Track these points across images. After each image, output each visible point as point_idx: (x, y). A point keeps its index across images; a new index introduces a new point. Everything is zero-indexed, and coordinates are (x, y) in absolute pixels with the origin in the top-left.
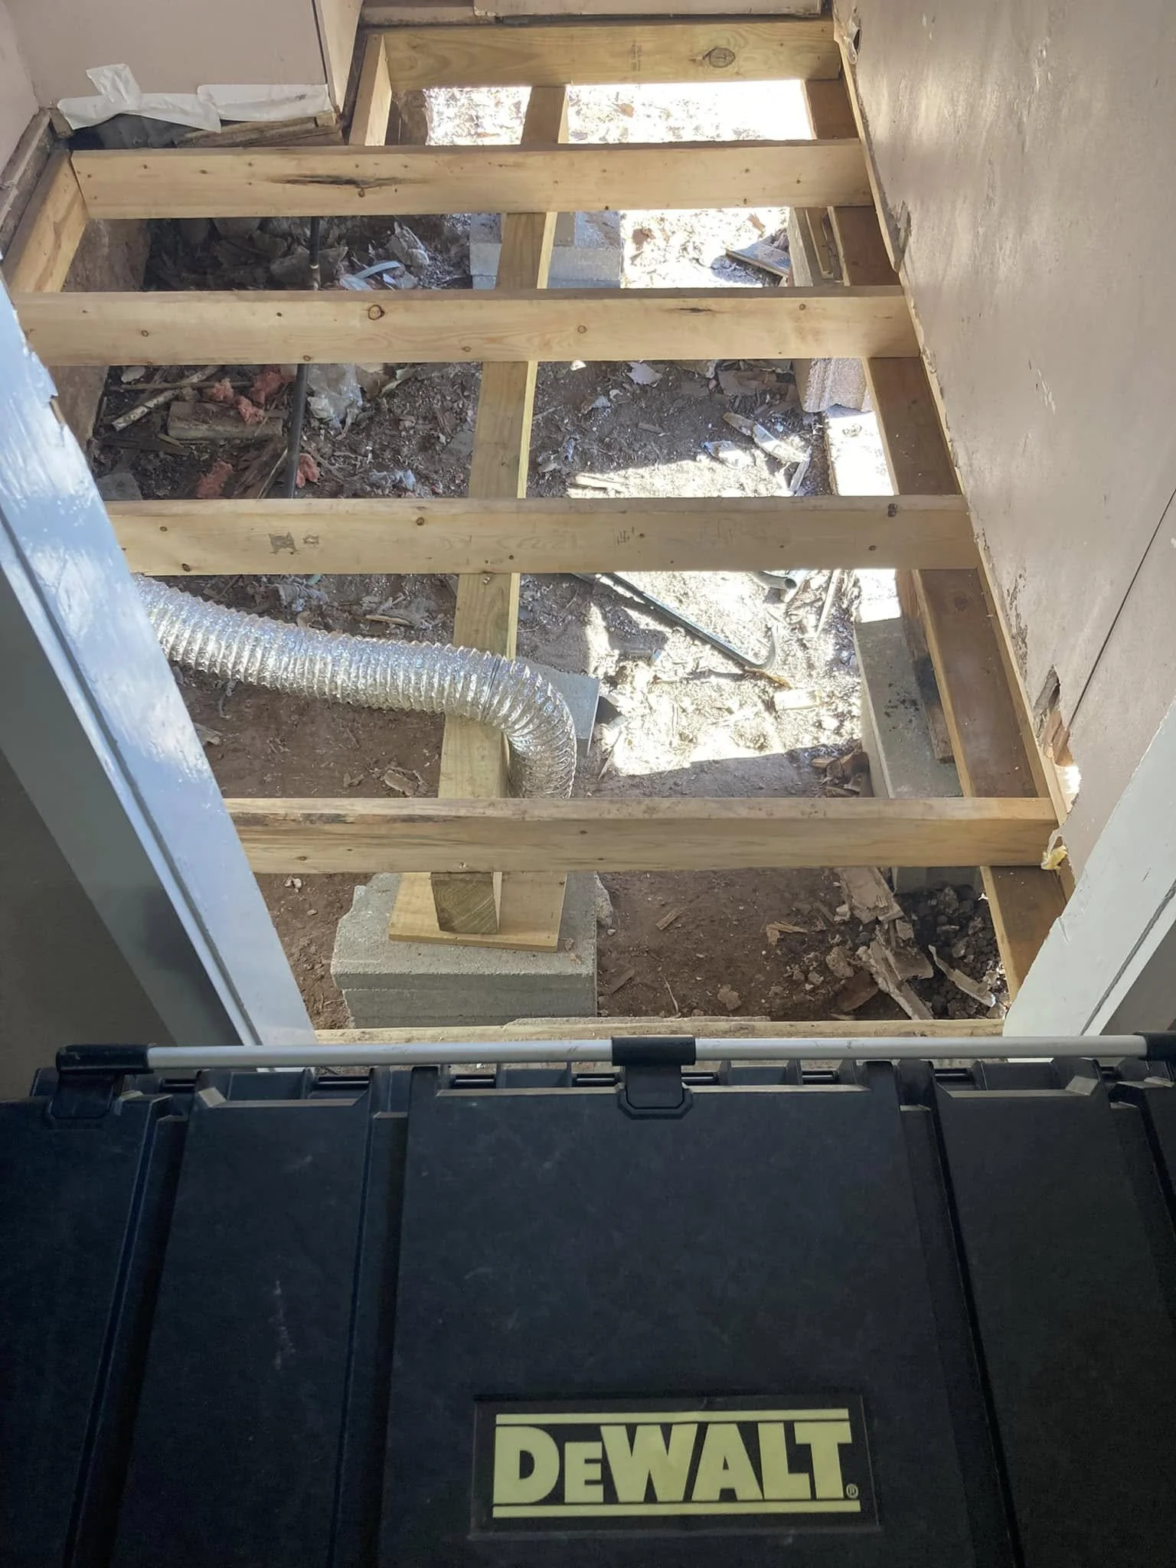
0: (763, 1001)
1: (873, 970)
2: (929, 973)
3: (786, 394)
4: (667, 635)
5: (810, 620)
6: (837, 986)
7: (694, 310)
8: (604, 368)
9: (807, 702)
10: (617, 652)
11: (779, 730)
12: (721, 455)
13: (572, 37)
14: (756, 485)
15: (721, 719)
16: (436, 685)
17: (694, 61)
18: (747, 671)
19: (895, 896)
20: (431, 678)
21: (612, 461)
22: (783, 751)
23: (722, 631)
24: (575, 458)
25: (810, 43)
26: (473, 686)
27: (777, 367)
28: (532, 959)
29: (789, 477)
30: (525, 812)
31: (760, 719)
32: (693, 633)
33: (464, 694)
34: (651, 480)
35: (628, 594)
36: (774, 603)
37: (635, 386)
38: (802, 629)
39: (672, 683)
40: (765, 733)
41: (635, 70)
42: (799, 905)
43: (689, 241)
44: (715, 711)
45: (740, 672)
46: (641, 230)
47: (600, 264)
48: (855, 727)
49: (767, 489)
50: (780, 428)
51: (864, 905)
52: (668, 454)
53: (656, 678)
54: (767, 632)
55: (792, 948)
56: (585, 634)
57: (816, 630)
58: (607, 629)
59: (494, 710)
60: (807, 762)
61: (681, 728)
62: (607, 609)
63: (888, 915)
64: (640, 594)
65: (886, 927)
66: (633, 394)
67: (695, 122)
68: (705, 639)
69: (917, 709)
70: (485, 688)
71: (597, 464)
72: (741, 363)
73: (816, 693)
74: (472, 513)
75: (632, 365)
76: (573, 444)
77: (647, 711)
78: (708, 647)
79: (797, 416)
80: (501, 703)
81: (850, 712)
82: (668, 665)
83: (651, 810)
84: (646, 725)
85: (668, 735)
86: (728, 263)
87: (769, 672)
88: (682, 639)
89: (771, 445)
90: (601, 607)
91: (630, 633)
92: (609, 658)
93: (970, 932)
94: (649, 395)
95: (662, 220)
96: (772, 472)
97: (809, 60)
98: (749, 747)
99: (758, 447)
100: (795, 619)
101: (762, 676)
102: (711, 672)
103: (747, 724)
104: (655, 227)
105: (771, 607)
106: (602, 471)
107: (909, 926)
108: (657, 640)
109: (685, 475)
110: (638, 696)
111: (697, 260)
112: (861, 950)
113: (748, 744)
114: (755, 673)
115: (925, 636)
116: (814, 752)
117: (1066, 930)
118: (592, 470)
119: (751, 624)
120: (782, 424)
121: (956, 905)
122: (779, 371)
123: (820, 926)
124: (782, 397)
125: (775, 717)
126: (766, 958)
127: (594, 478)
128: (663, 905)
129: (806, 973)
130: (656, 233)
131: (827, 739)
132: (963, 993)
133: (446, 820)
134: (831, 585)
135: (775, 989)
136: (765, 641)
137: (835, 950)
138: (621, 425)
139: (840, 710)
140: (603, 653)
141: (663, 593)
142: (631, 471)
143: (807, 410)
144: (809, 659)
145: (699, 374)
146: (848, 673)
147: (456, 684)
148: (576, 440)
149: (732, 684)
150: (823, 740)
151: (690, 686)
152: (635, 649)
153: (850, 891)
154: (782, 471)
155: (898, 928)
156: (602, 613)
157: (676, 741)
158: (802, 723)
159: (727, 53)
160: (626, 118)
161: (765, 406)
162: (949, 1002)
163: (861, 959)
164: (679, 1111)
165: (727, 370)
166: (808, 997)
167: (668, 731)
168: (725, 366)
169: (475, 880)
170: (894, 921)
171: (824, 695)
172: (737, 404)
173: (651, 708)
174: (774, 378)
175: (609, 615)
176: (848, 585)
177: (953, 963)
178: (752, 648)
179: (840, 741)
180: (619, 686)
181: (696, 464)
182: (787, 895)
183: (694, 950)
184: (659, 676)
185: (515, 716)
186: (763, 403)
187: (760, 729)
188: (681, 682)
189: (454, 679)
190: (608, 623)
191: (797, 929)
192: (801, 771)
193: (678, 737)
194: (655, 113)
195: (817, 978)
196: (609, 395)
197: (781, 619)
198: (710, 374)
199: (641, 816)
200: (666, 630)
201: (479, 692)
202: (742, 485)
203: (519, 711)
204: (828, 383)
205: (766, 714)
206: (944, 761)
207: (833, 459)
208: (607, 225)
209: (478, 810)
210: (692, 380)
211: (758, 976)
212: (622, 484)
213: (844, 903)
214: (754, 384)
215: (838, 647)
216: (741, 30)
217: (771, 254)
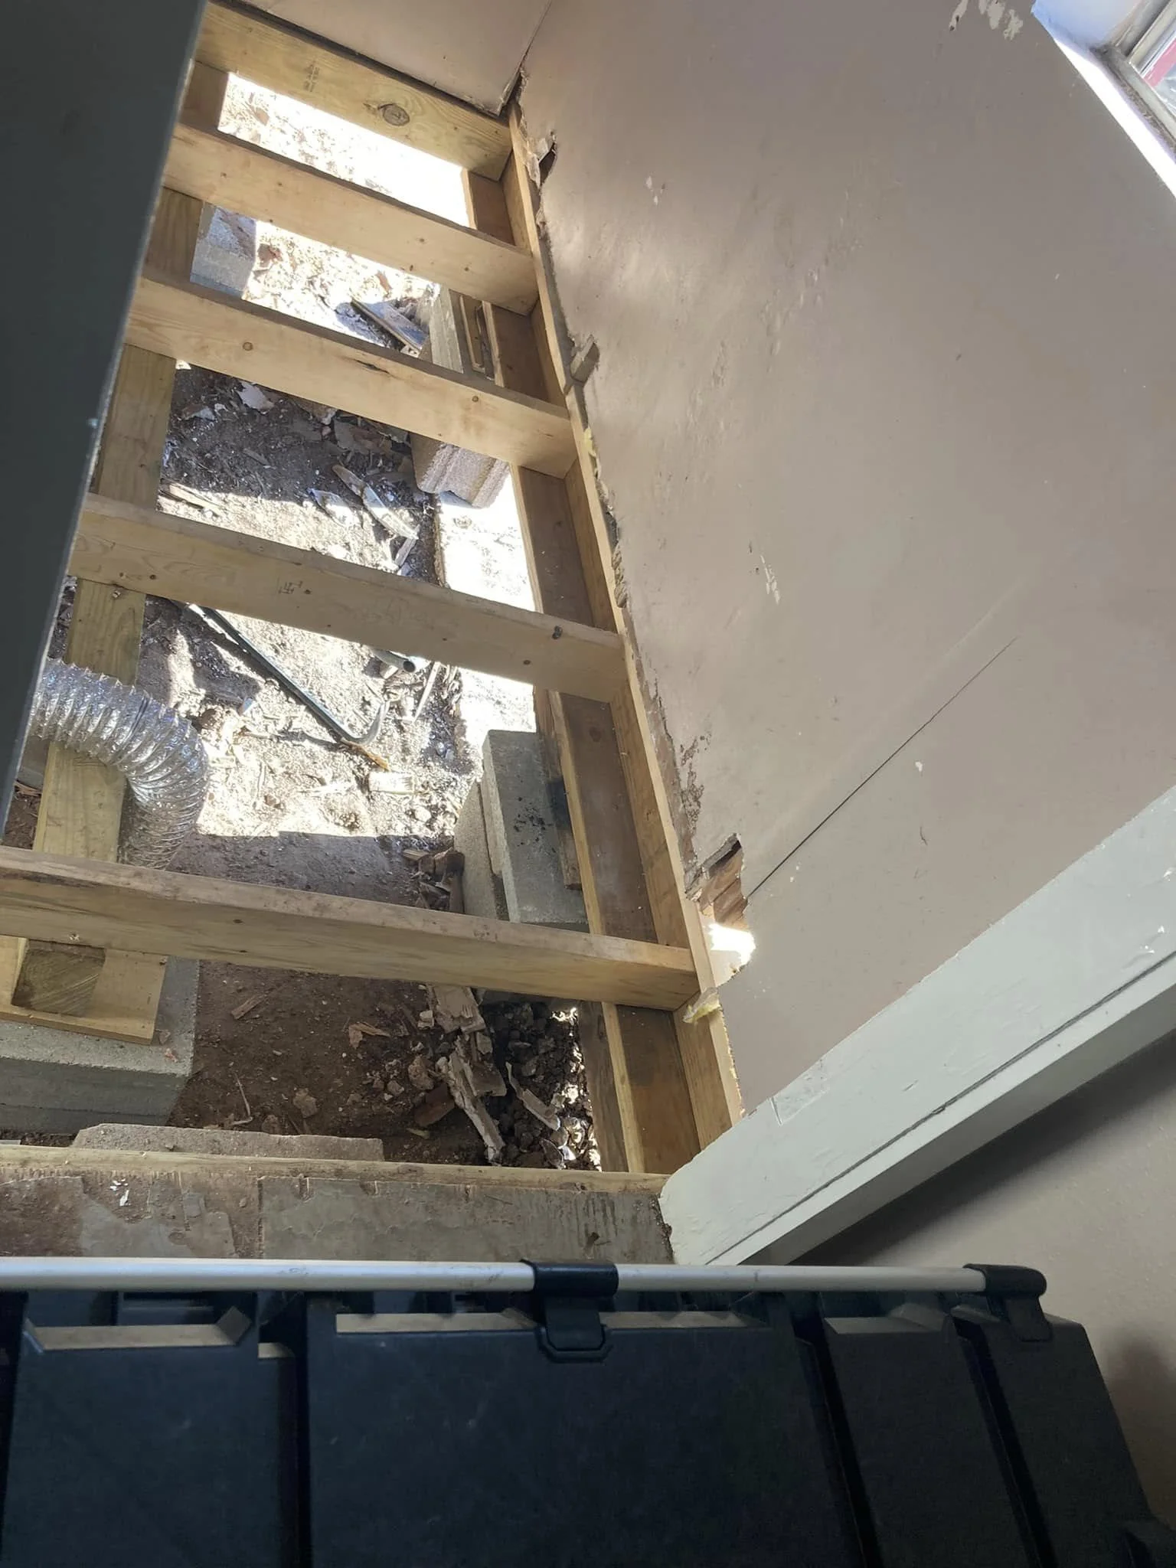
0: (341, 1109)
1: (452, 1083)
2: (503, 1092)
3: (400, 464)
4: (260, 684)
5: (409, 703)
6: (417, 1100)
7: (371, 366)
8: (211, 377)
9: (402, 787)
10: (203, 692)
11: (372, 813)
12: (329, 507)
13: (251, 30)
14: (362, 549)
15: (311, 789)
16: (67, 714)
17: (368, 106)
18: (341, 742)
19: (479, 1007)
20: (62, 703)
21: (212, 480)
22: (375, 836)
23: (319, 693)
24: (171, 465)
25: (483, 139)
26: (113, 724)
27: (394, 435)
28: (119, 1050)
29: (395, 550)
30: (177, 890)
31: (352, 797)
32: (288, 689)
33: (99, 731)
34: (253, 512)
35: (220, 630)
36: (372, 676)
37: (243, 408)
38: (400, 710)
39: (261, 738)
40: (357, 813)
41: (306, 88)
42: (384, 1006)
43: (316, 276)
44: (306, 778)
45: (334, 742)
46: (268, 247)
47: (228, 268)
48: (447, 823)
49: (373, 556)
50: (391, 498)
51: (447, 1012)
52: (272, 490)
53: (244, 729)
54: (363, 705)
55: (374, 1052)
56: (167, 662)
57: (414, 715)
58: (194, 663)
59: (130, 756)
60: (398, 851)
61: (267, 790)
62: (196, 641)
63: (471, 1026)
64: (234, 633)
65: (467, 1039)
66: (240, 414)
67: (329, 158)
68: (301, 699)
69: (544, 829)
70: (127, 729)
71: (194, 478)
72: (359, 420)
73: (413, 781)
74: (126, 520)
75: (244, 384)
76: (170, 449)
77: (233, 765)
78: (303, 707)
79: (408, 489)
80: (140, 750)
81: (444, 807)
82: (259, 718)
83: (320, 907)
84: (230, 780)
85: (252, 795)
86: (352, 312)
87: (366, 747)
88: (275, 692)
89: (380, 512)
90: (189, 637)
91: (219, 674)
92: (193, 697)
93: (542, 1051)
94: (257, 420)
95: (292, 244)
96: (378, 540)
97: (477, 154)
98: (338, 824)
99: (366, 510)
100: (393, 698)
101: (358, 752)
102: (304, 736)
103: (338, 798)
104: (283, 248)
105: (370, 681)
106: (199, 488)
107: (488, 1040)
108: (248, 688)
109: (289, 518)
110: (223, 745)
111: (323, 299)
112: (442, 1061)
113: (337, 821)
114: (351, 746)
115: (559, 758)
116: (406, 842)
117: (778, 1110)
118: (187, 483)
119: (348, 693)
120: (392, 494)
121: (531, 1021)
122: (395, 438)
123: (403, 1031)
124: (396, 465)
125: (368, 798)
126: (347, 1060)
127: (190, 493)
128: (240, 991)
129: (386, 1081)
130: (285, 256)
131: (419, 830)
132: (530, 1114)
133: (79, 884)
134: (433, 671)
135: (354, 1097)
136: (361, 713)
137: (418, 1058)
138: (224, 444)
139: (434, 802)
140: (187, 688)
141: (258, 639)
142: (231, 496)
143: (422, 488)
144: (404, 743)
145: (314, 417)
146: (444, 767)
147: (92, 716)
148: (172, 444)
149: (326, 752)
150: (416, 832)
151: (280, 746)
152: (223, 692)
153: (435, 997)
154: (389, 541)
155: (478, 1041)
156: (189, 644)
157: (261, 802)
158: (395, 808)
159: (402, 113)
160: (258, 123)
161: (377, 471)
162: (515, 1121)
163: (440, 1070)
164: (598, 1353)
165: (343, 421)
166: (388, 1109)
167: (253, 790)
168: (344, 417)
169: (83, 955)
170: (475, 1033)
171: (419, 783)
172: (349, 458)
173: (237, 762)
174: (389, 444)
175: (197, 647)
176: (450, 675)
177: (525, 1082)
178: (348, 718)
179: (431, 835)
180: (203, 730)
181: (301, 508)
182: (371, 993)
183: (272, 1046)
184: (248, 727)
185: (153, 766)
186: (375, 466)
187: (352, 807)
188: (271, 740)
189: (91, 710)
190: (195, 656)
191: (379, 1032)
192: (393, 860)
193: (262, 799)
194: (290, 132)
195: (395, 1087)
196: (214, 408)
197: (379, 694)
198: (326, 421)
199: (310, 913)
200: (259, 679)
201: (117, 732)
202: (347, 544)
203: (160, 762)
204: (450, 469)
205: (359, 792)
206: (572, 887)
207: (442, 545)
208: (242, 231)
209: (122, 879)
210: (306, 420)
211: (338, 1081)
212: (220, 508)
213: (428, 1008)
214: (369, 444)
215: (434, 737)
216: (422, 99)
217: (397, 319)
